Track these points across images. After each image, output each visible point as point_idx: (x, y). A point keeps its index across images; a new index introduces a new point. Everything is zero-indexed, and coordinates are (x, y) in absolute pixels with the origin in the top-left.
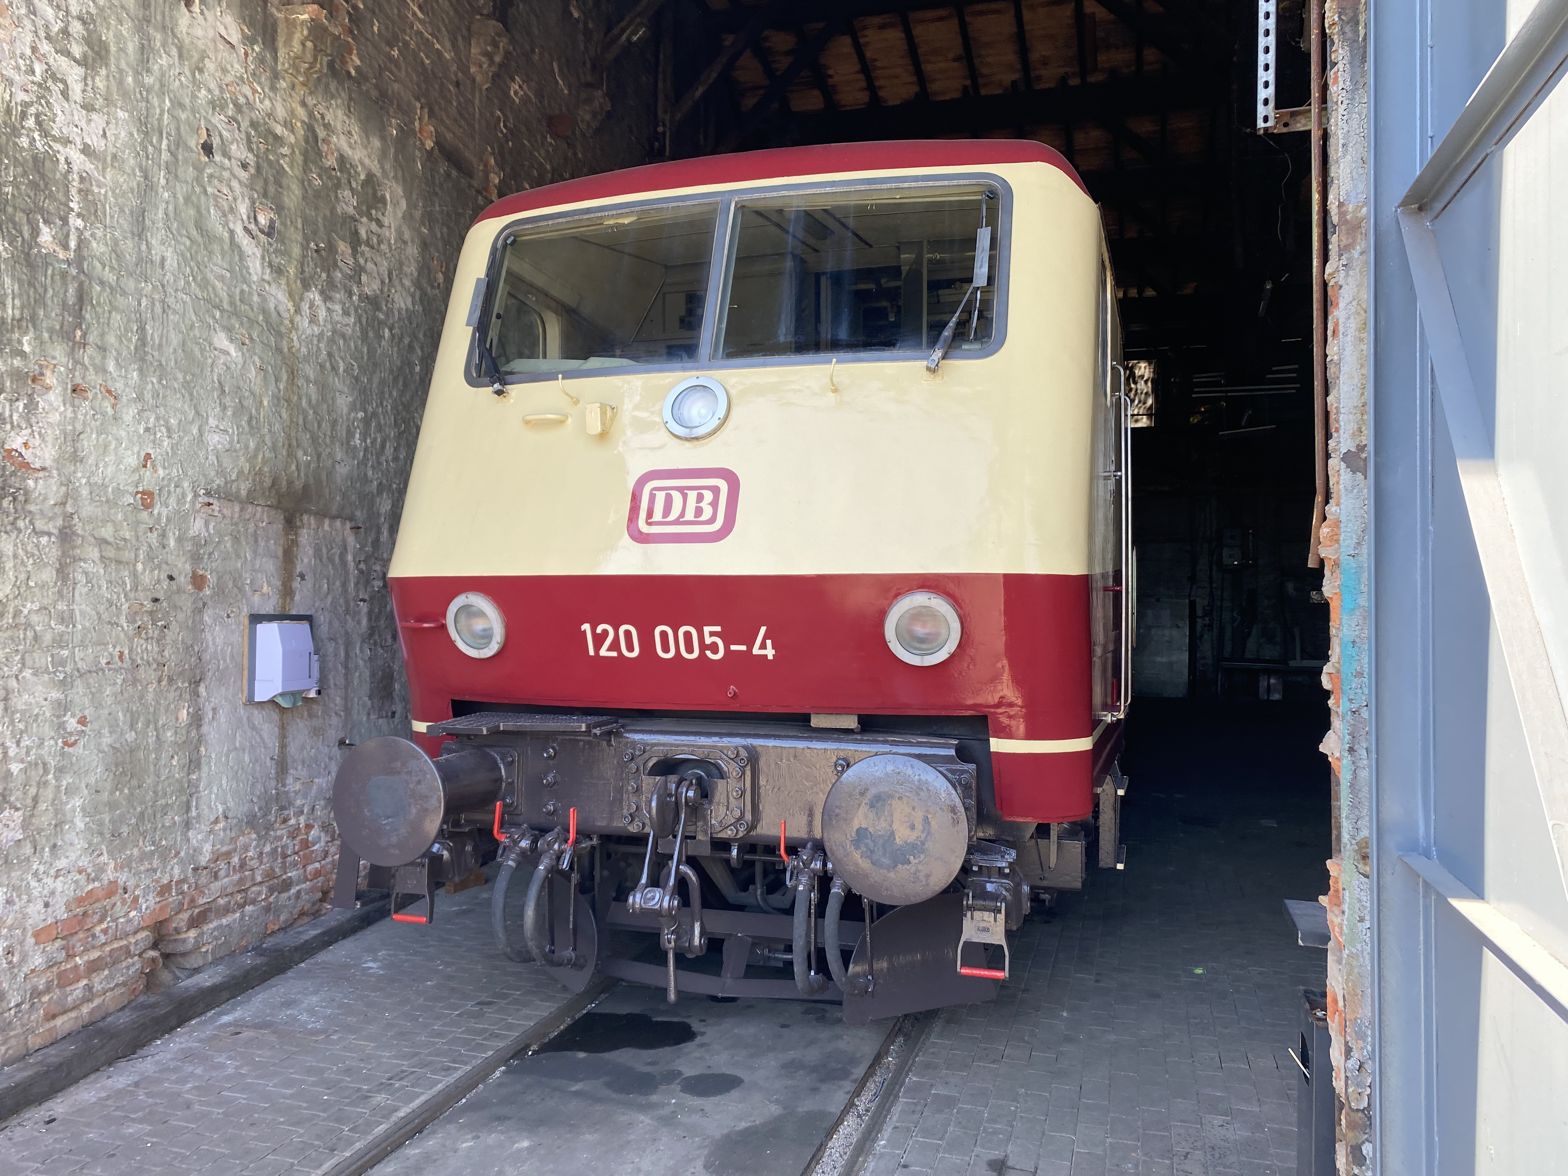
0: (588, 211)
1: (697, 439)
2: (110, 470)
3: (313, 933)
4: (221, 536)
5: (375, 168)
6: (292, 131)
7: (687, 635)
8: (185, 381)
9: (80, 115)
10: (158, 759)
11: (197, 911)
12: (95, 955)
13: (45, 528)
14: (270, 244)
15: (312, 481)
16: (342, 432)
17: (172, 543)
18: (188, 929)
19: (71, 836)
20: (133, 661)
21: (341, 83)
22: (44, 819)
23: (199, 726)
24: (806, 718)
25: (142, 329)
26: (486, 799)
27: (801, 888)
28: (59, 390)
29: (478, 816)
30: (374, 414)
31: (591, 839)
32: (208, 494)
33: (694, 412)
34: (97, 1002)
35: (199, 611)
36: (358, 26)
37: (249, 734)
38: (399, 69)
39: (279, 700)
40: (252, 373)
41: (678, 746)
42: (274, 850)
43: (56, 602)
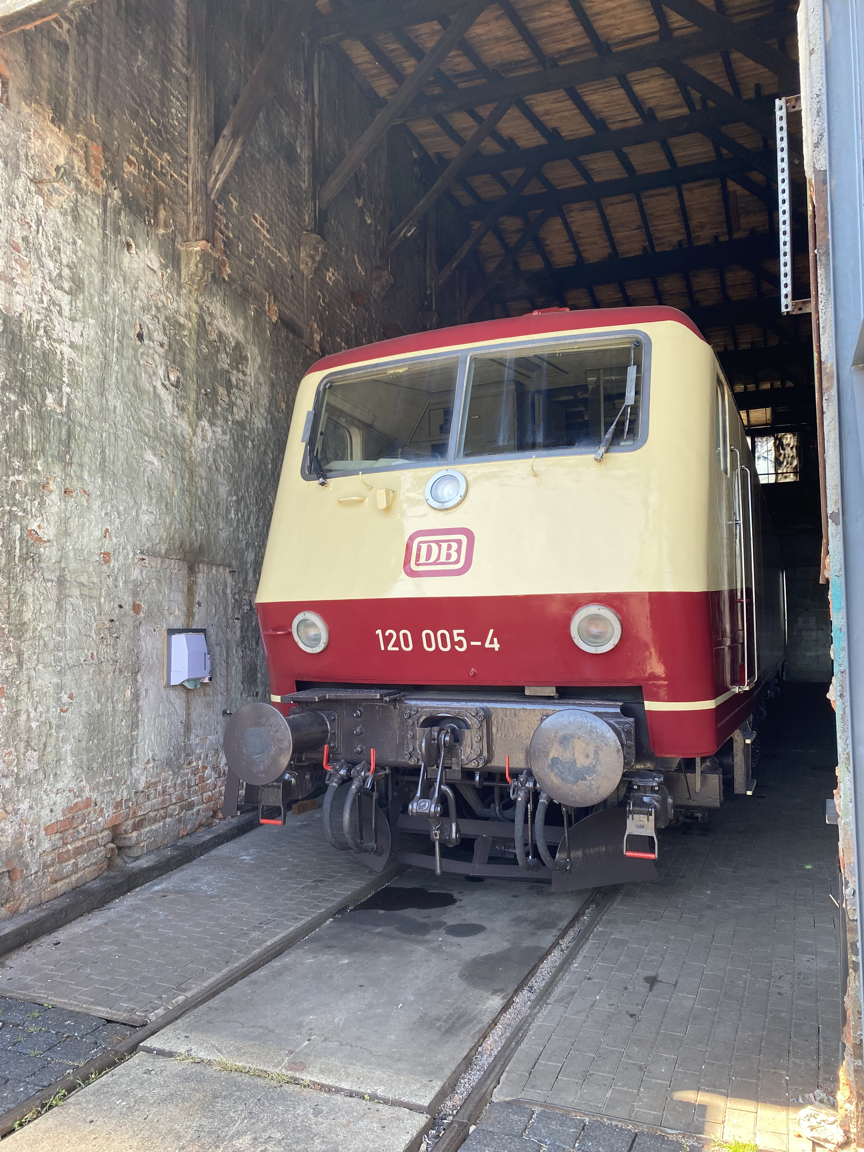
0: (377, 365)
1: (447, 509)
2: (86, 540)
3: (208, 837)
4: (150, 580)
5: (241, 338)
6: (190, 320)
7: (443, 636)
8: (128, 483)
9: (68, 324)
10: (113, 721)
11: (137, 819)
12: (79, 844)
13: (50, 577)
14: (177, 393)
15: (204, 542)
16: (223, 509)
17: (121, 584)
18: (133, 831)
19: (64, 769)
20: (99, 659)
21: (219, 286)
22: (50, 758)
23: (138, 701)
24: (522, 689)
25: (103, 452)
26: (317, 744)
27: (519, 799)
28: (57, 492)
29: (313, 755)
30: (243, 497)
31: (385, 770)
32: (142, 553)
33: (445, 492)
34: (79, 875)
35: (137, 627)
36: (229, 249)
37: (167, 706)
38: (255, 272)
39: (186, 684)
40: (168, 475)
41: (438, 708)
42: (183, 783)
43: (55, 622)
